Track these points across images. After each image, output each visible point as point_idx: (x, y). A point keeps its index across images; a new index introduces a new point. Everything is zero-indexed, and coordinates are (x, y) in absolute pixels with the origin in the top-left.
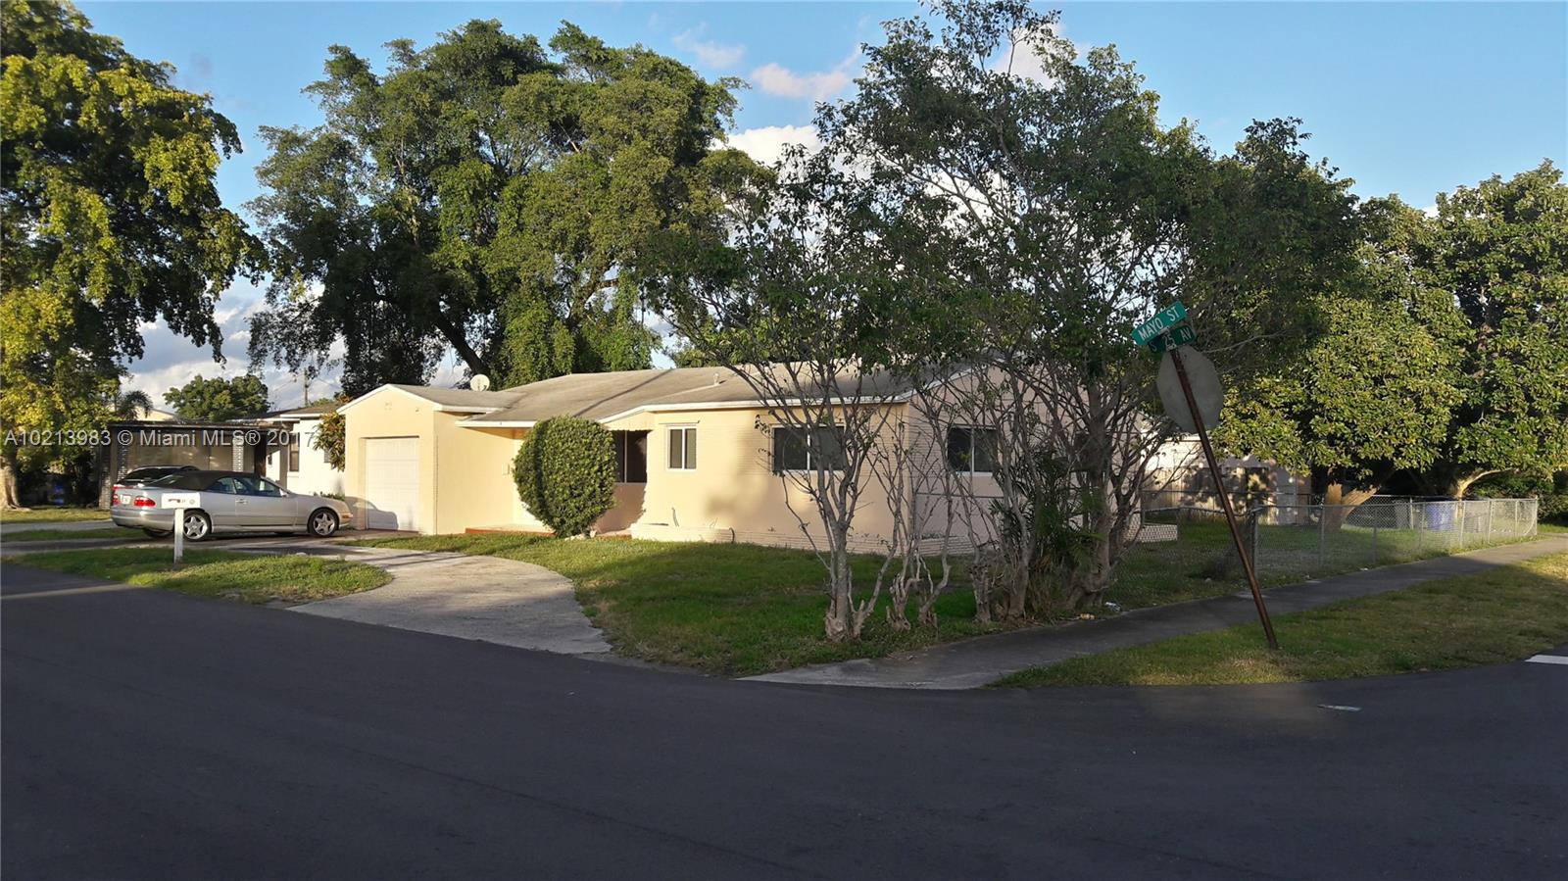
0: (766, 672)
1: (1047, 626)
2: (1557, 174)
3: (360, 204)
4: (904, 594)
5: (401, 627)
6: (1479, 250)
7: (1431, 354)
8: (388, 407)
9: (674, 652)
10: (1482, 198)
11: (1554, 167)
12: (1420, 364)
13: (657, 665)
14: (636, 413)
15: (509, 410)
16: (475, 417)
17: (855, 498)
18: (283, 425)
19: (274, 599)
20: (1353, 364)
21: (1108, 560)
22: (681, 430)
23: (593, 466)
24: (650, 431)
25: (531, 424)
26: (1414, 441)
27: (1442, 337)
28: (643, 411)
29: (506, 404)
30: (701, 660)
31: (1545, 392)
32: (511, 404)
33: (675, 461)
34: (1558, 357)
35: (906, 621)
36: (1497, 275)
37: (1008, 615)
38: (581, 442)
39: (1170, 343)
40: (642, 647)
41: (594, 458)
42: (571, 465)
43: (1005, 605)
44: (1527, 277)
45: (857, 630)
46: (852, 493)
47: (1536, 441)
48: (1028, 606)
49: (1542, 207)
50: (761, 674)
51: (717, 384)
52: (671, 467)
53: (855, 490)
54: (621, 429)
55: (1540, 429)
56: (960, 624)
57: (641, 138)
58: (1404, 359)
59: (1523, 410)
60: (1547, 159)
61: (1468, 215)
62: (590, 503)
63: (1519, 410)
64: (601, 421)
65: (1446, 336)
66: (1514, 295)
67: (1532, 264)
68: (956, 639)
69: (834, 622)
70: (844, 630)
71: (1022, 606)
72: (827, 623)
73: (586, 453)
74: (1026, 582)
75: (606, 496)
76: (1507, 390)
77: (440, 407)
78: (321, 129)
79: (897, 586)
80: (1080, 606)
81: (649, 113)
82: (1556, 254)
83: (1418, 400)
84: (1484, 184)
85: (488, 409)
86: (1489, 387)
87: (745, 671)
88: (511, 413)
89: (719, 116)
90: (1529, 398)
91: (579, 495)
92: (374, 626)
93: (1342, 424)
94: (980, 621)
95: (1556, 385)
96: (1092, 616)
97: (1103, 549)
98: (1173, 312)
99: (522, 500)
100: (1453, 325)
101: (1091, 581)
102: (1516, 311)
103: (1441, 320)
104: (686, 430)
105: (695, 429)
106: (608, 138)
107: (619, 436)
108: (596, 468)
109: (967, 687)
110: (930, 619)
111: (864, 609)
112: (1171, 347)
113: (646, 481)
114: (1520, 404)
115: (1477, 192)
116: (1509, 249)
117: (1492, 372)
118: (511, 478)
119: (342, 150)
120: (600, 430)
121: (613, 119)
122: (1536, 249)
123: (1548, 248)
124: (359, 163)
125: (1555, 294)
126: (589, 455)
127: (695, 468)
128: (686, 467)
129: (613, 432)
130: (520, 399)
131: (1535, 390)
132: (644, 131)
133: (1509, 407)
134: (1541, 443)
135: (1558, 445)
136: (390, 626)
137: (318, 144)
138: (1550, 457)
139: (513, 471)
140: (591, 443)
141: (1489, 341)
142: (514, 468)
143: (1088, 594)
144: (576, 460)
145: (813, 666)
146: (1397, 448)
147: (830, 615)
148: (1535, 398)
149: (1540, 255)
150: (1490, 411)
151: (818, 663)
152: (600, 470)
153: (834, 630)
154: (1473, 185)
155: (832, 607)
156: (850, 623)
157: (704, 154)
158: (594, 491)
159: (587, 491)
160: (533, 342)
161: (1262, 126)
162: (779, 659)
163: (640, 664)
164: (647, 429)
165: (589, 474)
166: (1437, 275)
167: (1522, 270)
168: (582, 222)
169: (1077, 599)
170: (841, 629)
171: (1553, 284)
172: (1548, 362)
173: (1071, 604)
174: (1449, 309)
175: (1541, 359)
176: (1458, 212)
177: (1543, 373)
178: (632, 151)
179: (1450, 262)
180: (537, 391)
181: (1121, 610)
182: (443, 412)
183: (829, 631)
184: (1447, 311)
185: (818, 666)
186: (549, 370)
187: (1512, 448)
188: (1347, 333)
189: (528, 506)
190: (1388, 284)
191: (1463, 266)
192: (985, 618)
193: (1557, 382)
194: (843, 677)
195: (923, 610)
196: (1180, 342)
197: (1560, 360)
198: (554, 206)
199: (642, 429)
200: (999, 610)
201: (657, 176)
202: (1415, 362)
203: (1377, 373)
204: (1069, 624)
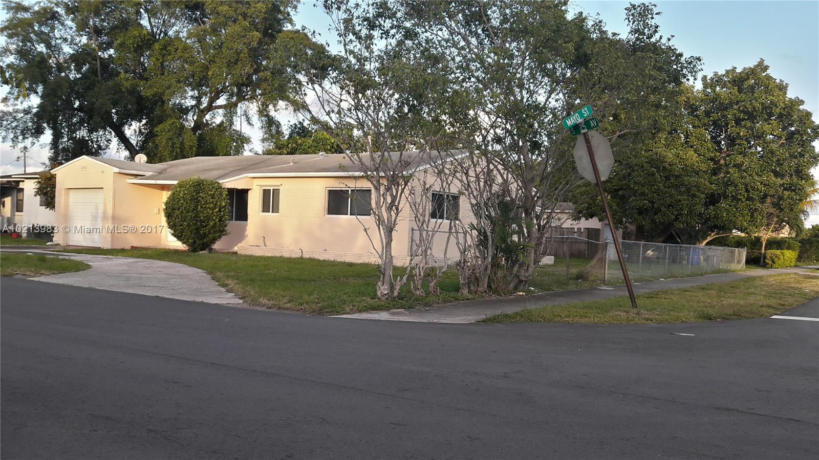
0: (344, 314)
1: (500, 298)
2: (767, 68)
3: (64, 51)
4: (422, 274)
5: (105, 289)
6: (723, 108)
7: (697, 164)
8: (84, 169)
9: (285, 303)
10: (726, 79)
11: (766, 63)
12: (690, 170)
13: (275, 310)
14: (242, 178)
15: (160, 174)
16: (139, 177)
17: (397, 214)
18: (13, 183)
19: (17, 274)
20: (654, 168)
21: (533, 262)
22: (270, 190)
23: (216, 208)
24: (250, 189)
25: (175, 182)
26: (686, 212)
27: (702, 155)
28: (247, 177)
29: (159, 171)
30: (302, 307)
31: (756, 187)
32: (162, 171)
33: (265, 209)
34: (763, 168)
35: (422, 291)
36: (734, 122)
37: (477, 290)
38: (208, 193)
39: (583, 128)
40: (264, 301)
41: (216, 204)
42: (201, 207)
43: (476, 285)
44: (749, 124)
45: (396, 294)
46: (395, 211)
47: (750, 214)
48: (489, 286)
49: (758, 85)
50: (342, 314)
51: (292, 164)
52: (263, 212)
53: (397, 209)
54: (233, 187)
55: (752, 208)
56: (453, 294)
57: (243, 20)
58: (682, 167)
59: (744, 197)
60: (761, 59)
61: (718, 89)
62: (212, 231)
63: (742, 197)
64: (221, 182)
65: (704, 155)
66: (741, 134)
67: (752, 116)
68: (451, 302)
69: (382, 288)
70: (388, 293)
71: (486, 286)
72: (378, 289)
73: (211, 200)
74: (489, 272)
75: (222, 227)
76: (736, 186)
77: (117, 170)
78: (40, 3)
79: (418, 270)
80: (516, 288)
81: (248, 6)
82: (764, 112)
83: (688, 190)
84: (727, 72)
85: (147, 173)
86: (727, 185)
87: (331, 313)
88: (162, 176)
89: (289, 9)
90: (747, 191)
91: (206, 226)
92: (86, 288)
93: (647, 202)
94: (462, 293)
95: (762, 183)
96: (524, 293)
97: (531, 255)
98: (585, 111)
99: (169, 228)
100: (708, 149)
101: (523, 274)
102: (742, 143)
103: (702, 146)
104: (273, 189)
105: (279, 189)
106: (222, 19)
107: (231, 191)
108: (217, 210)
109: (466, 323)
110: (435, 290)
111: (400, 281)
112: (584, 131)
113: (247, 220)
114: (742, 193)
115: (724, 76)
116: (739, 108)
117: (728, 176)
118: (163, 214)
119: (54, 16)
120: (219, 187)
121: (226, 8)
122: (754, 108)
123: (761, 107)
124: (63, 24)
125: (763, 134)
126: (213, 202)
127: (278, 212)
128: (272, 212)
129: (228, 189)
130: (166, 169)
131: (751, 186)
132: (245, 16)
133: (736, 195)
134: (752, 216)
135: (761, 218)
136: (97, 288)
137: (38, 13)
138: (756, 224)
139: (164, 210)
140: (214, 194)
141: (727, 159)
142: (165, 207)
143: (521, 281)
144: (204, 204)
145: (372, 312)
146: (676, 216)
147: (380, 284)
148: (750, 190)
149: (756, 111)
150: (726, 197)
151: (374, 310)
152: (220, 211)
153: (382, 292)
154: (722, 72)
155: (381, 279)
156: (392, 288)
157: (280, 31)
158: (216, 224)
159: (211, 223)
160: (171, 139)
161: (634, 6)
162: (351, 307)
163: (264, 309)
164: (249, 188)
165: (212, 213)
166: (700, 121)
167: (747, 120)
168: (204, 68)
169: (514, 284)
170: (386, 292)
171: (762, 128)
172: (758, 171)
173: (512, 286)
174: (706, 140)
175: (754, 169)
176: (712, 86)
177: (756, 177)
178: (237, 28)
179: (707, 114)
180: (178, 165)
181: (538, 292)
182: (119, 173)
183: (379, 293)
184: (705, 141)
185: (374, 312)
186: (182, 154)
187: (737, 218)
188: (652, 150)
189: (172, 232)
190: (674, 124)
191: (714, 116)
192: (465, 291)
193: (762, 182)
194: (391, 317)
195: (432, 284)
196: (589, 128)
197: (764, 170)
198: (189, 58)
199: (246, 188)
200: (472, 288)
201: (252, 43)
202: (688, 168)
203: (667, 174)
204: (511, 297)
